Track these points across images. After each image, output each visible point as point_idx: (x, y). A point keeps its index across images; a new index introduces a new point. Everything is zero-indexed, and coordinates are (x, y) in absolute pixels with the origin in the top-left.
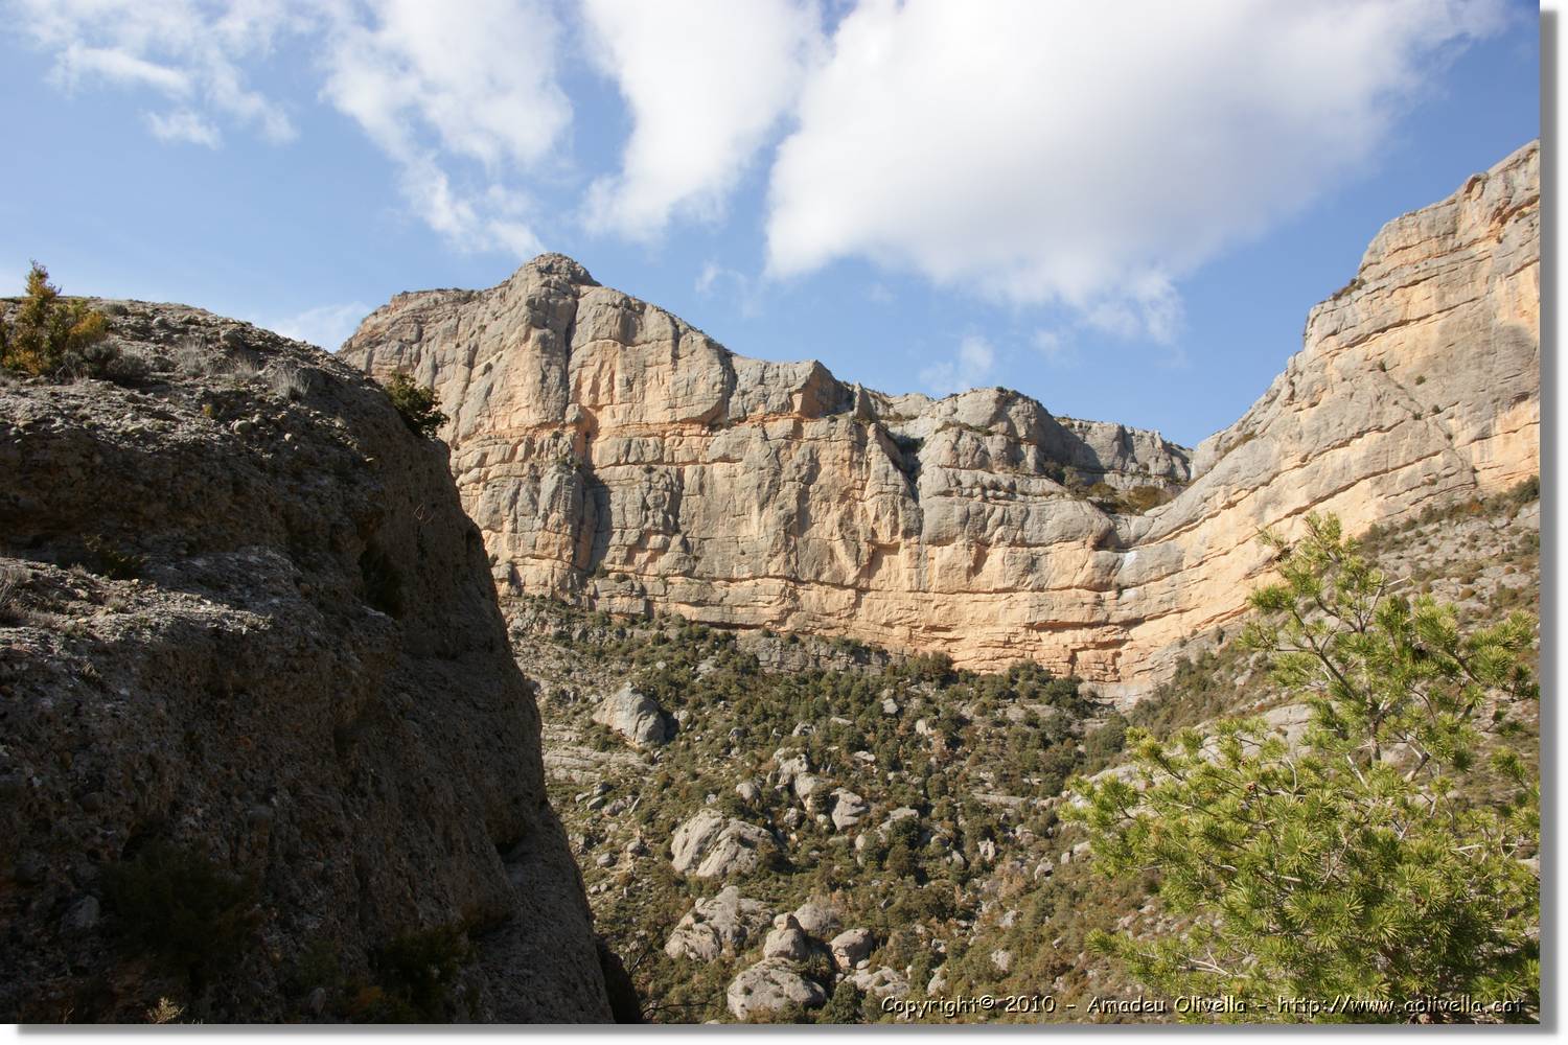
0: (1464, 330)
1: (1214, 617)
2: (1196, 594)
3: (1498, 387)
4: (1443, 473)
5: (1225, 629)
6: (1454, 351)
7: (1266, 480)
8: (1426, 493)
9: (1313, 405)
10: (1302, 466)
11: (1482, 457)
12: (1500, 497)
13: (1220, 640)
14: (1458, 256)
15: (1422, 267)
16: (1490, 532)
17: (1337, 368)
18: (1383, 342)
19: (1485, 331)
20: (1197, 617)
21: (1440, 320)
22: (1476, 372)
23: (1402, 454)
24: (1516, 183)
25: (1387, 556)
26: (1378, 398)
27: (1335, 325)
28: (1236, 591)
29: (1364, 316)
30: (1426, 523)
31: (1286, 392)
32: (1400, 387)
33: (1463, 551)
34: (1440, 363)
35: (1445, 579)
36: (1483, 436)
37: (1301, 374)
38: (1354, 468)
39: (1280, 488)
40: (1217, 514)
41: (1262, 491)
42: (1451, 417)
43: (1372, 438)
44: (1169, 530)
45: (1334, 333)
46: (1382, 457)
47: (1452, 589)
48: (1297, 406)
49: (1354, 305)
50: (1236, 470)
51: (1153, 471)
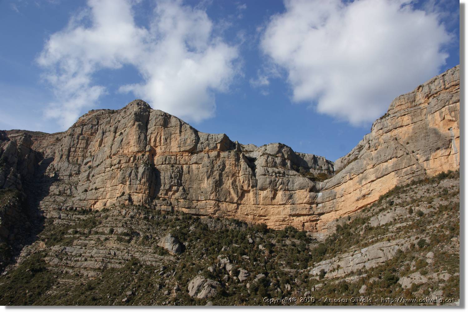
0: (419, 129)
1: (346, 213)
2: (340, 205)
3: (431, 146)
4: (416, 170)
5: (351, 216)
6: (417, 135)
7: (362, 172)
8: (411, 176)
9: (376, 150)
10: (373, 168)
11: (427, 166)
12: (433, 177)
13: (349, 220)
14: (416, 108)
15: (406, 110)
16: (432, 188)
17: (382, 139)
18: (395, 132)
19: (426, 129)
20: (341, 212)
21: (412, 126)
22: (424, 141)
23: (404, 165)
24: (432, 88)
25: (402, 195)
26: (396, 148)
27: (382, 126)
28: (353, 205)
29: (390, 124)
30: (412, 185)
31: (367, 146)
32: (402, 145)
33: (425, 194)
34: (413, 138)
35: (422, 202)
36: (427, 160)
37: (372, 141)
38: (389, 169)
39: (367, 174)
40: (347, 182)
41: (361, 175)
42: (417, 154)
43: (394, 160)
44: (332, 186)
45: (381, 129)
46: (398, 165)
47: (425, 205)
48: (371, 150)
49: (387, 121)
50: (352, 169)
51: (323, 168)
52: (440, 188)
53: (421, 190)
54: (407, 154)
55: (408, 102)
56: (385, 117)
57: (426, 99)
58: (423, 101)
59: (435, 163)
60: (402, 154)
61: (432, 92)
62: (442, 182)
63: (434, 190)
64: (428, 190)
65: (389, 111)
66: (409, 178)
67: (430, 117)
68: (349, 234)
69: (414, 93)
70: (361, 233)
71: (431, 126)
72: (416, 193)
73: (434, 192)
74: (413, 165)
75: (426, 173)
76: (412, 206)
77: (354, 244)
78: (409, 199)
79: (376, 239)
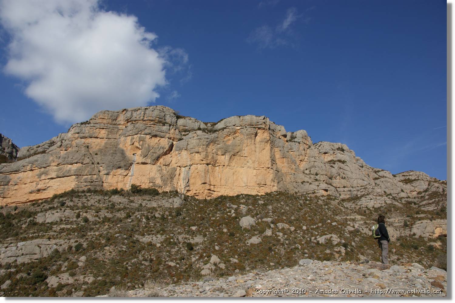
0: (111, 145)
1: (15, 202)
2: (11, 193)
3: (115, 163)
4: (95, 180)
5: (18, 207)
6: (107, 150)
7: (45, 167)
8: (89, 184)
9: (66, 150)
10: (57, 166)
11: (106, 179)
12: (107, 191)
13: (15, 210)
14: (115, 126)
15: (106, 125)
16: (103, 200)
17: (76, 143)
18: (90, 140)
19: (116, 148)
20: (9, 200)
21: (106, 140)
22: (111, 157)
23: (86, 172)
24: (133, 115)
25: (75, 199)
26: (85, 155)
27: (79, 131)
28: (25, 196)
29: (87, 132)
30: (87, 193)
31: (59, 144)
32: (91, 154)
33: (96, 203)
34: (102, 151)
35: (91, 210)
36: (108, 174)
37: (65, 141)
38: (72, 172)
39: (49, 170)
40: (26, 172)
41: (43, 169)
42: (101, 167)
43: (79, 165)
44: (9, 171)
45: (78, 133)
46: (81, 171)
47: (92, 213)
48: (61, 149)
49: (86, 128)
50: (37, 161)
51: (6, 150)
52: (110, 201)
53: (94, 199)
54: (93, 163)
55: (110, 119)
56: (85, 124)
57: (126, 122)
58: (122, 123)
59: (113, 179)
60: (88, 162)
61: (132, 119)
62: (113, 197)
63: (104, 202)
64: (100, 201)
65: (91, 119)
66: (86, 186)
67: (122, 138)
68: (10, 225)
69: (118, 114)
70: (24, 226)
71: (121, 146)
72: (88, 200)
73: (104, 204)
74: (95, 175)
75: (102, 186)
76: (81, 212)
77: (12, 236)
78: (80, 205)
79: (37, 234)
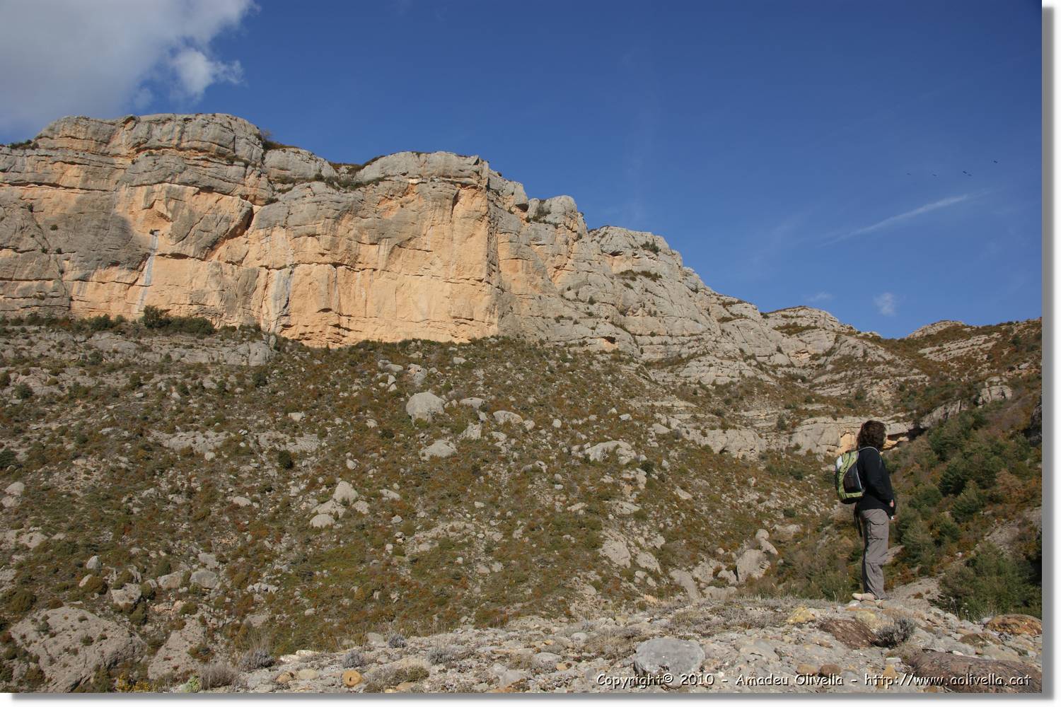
52: (89, 347)
53: (47, 341)
54: (44, 251)
55: (91, 139)
56: (24, 149)
57: (133, 151)
58: (124, 151)
59: (99, 291)
60: (32, 247)
61: (150, 143)
62: (97, 336)
63: (75, 349)
64: (62, 345)
65: (41, 138)
66: (27, 307)
67: (124, 191)
69: (114, 127)
71: (119, 210)
72: (31, 344)
73: (73, 353)
74: (49, 280)
75: (70, 308)
76: (12, 372)
